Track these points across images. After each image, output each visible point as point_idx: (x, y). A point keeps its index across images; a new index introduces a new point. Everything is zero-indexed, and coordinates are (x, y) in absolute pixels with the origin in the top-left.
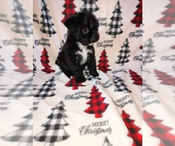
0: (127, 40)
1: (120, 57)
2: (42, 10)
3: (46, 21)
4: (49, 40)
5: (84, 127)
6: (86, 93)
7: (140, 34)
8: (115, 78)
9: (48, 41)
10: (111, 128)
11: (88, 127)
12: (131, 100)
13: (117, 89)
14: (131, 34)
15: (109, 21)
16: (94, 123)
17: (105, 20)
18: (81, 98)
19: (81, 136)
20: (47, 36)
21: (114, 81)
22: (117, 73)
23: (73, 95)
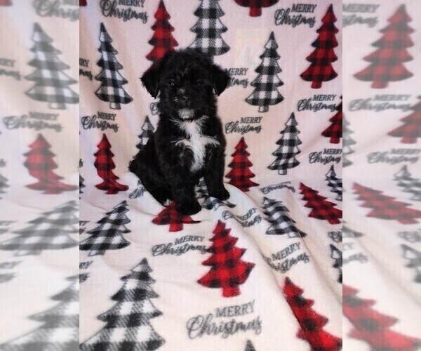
0: (293, 116)
1: (279, 155)
2: (100, 50)
3: (108, 74)
4: (114, 116)
5: (197, 318)
6: (202, 239)
7: (321, 104)
8: (266, 202)
9: (112, 117)
10: (260, 319)
11: (208, 318)
12: (305, 254)
13: (272, 229)
14: (302, 104)
15: (251, 76)
16: (221, 309)
17: (243, 73)
18: (191, 251)
19: (192, 340)
20: (111, 108)
21: (264, 210)
22: (272, 192)
23: (170, 244)
